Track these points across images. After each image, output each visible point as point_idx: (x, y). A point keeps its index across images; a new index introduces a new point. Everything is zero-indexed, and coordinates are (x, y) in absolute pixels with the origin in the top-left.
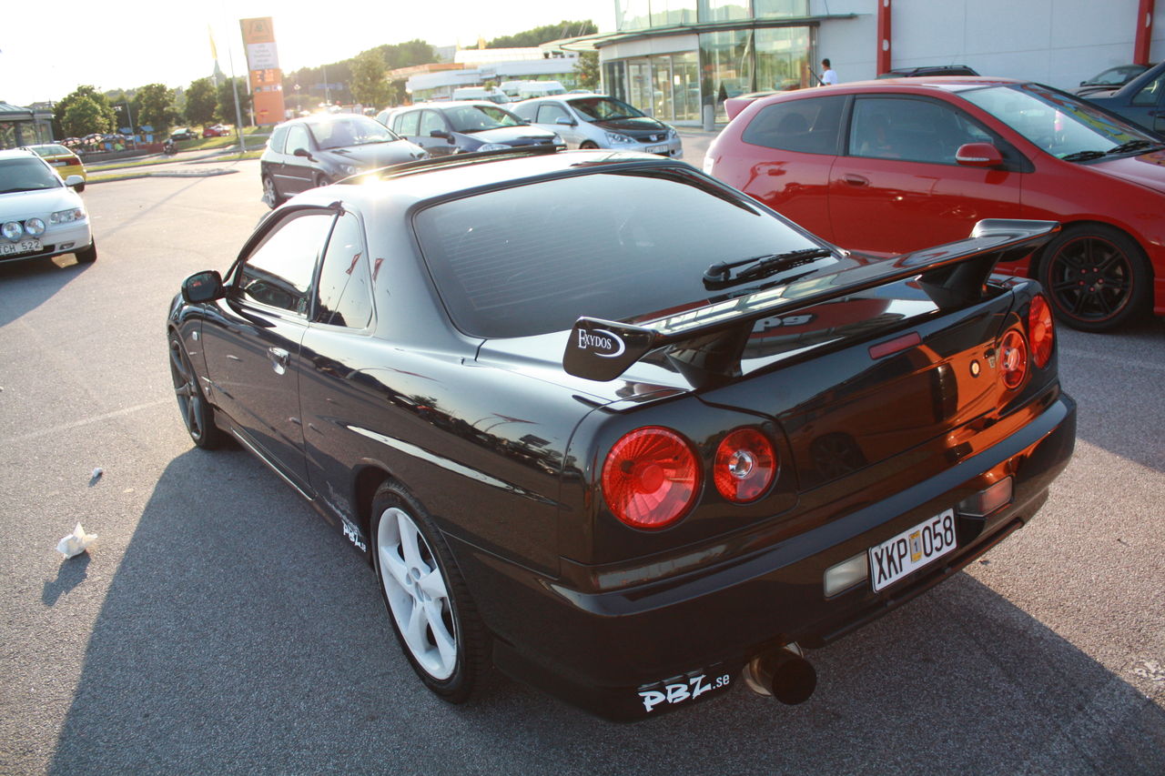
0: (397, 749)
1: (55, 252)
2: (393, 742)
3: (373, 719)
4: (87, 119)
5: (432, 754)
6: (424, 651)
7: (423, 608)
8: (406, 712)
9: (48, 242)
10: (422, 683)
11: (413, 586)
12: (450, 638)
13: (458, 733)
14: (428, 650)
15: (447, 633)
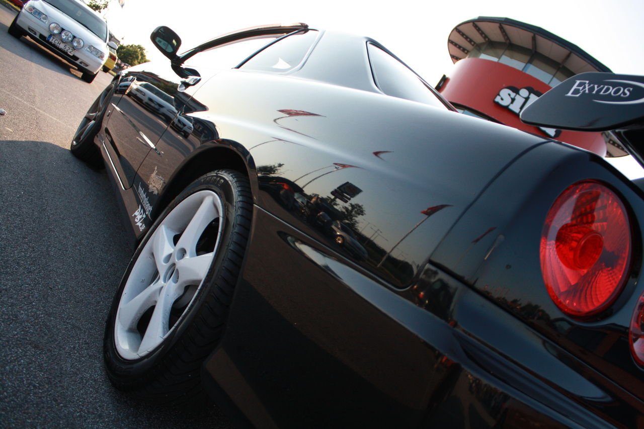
0: (34, 386)
1: (76, 62)
2: (35, 377)
3: (36, 347)
4: (131, 58)
5: (62, 415)
6: (126, 328)
7: (162, 287)
8: (69, 365)
9: (77, 54)
10: (101, 356)
11: (166, 265)
12: (167, 326)
13: (100, 416)
14: (130, 330)
15: (168, 319)
